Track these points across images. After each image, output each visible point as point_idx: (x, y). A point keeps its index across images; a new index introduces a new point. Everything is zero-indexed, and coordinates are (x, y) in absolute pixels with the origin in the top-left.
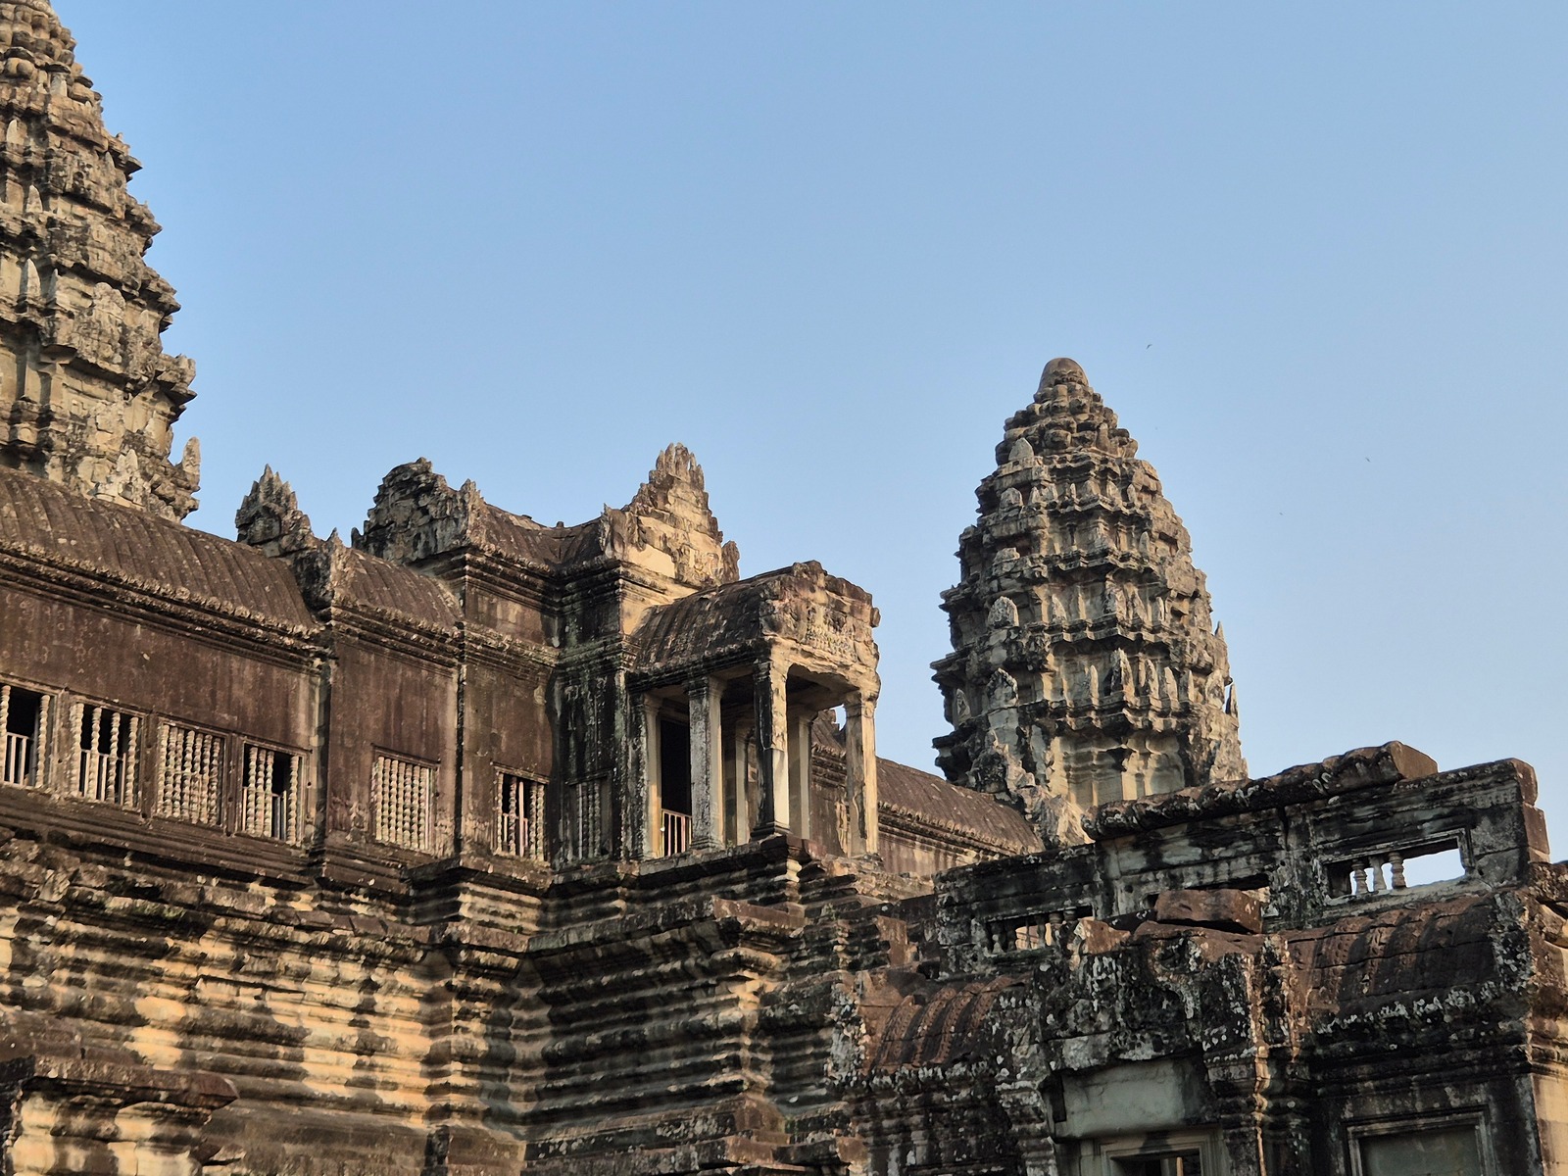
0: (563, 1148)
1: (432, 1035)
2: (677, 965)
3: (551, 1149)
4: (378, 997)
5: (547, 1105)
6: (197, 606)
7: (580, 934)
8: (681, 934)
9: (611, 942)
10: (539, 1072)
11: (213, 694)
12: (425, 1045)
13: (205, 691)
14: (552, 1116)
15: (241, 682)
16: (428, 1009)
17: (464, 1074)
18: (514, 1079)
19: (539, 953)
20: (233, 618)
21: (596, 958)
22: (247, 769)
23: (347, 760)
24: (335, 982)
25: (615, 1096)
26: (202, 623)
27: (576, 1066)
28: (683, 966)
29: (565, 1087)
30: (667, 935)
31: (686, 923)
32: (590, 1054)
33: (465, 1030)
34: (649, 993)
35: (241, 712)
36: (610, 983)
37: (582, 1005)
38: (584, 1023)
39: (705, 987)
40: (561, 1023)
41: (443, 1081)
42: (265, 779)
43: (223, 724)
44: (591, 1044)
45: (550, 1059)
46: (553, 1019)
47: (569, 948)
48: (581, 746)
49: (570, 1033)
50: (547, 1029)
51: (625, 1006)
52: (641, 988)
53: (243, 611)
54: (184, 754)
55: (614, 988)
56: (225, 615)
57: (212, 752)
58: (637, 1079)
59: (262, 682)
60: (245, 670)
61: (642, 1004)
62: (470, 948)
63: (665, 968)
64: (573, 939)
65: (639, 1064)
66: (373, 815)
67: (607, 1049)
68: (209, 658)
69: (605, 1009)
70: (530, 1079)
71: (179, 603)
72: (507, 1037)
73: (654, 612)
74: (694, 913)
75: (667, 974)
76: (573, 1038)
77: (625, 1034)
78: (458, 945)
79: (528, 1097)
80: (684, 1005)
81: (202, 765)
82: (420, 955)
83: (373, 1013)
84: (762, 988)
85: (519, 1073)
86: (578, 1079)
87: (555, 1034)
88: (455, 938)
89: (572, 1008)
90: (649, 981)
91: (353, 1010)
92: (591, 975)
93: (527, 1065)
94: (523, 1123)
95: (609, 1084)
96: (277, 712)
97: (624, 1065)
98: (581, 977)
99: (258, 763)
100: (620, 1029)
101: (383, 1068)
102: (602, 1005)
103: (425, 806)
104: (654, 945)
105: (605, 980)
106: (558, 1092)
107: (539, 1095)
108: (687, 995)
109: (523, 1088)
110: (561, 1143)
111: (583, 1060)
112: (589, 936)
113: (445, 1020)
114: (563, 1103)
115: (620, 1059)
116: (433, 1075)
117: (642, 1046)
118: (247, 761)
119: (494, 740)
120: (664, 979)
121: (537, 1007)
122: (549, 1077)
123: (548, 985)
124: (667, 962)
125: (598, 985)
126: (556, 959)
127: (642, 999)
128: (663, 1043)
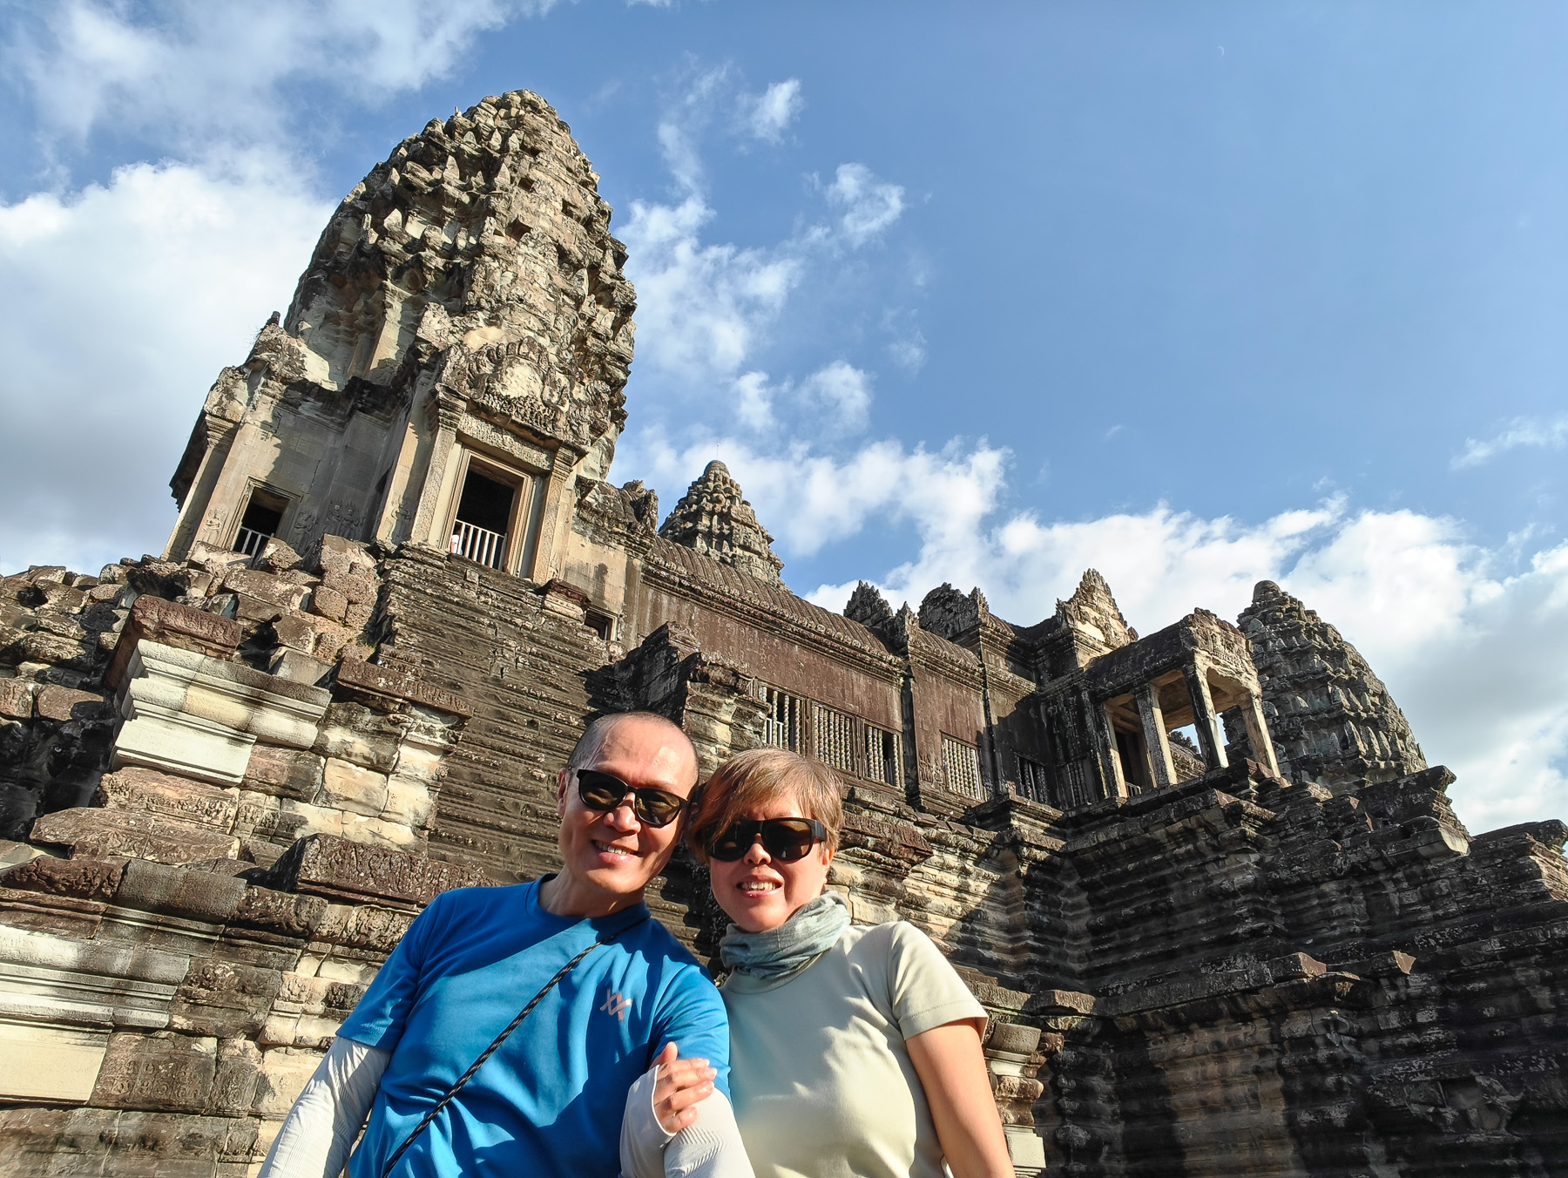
0: (1120, 991)
1: (1008, 912)
2: (1190, 847)
3: (1110, 993)
4: (970, 882)
5: (1097, 963)
6: (829, 637)
7: (1107, 835)
8: (1191, 823)
9: (1132, 837)
10: (1086, 941)
11: (843, 691)
12: (1002, 918)
13: (838, 689)
14: (1103, 971)
15: (859, 686)
16: (1003, 893)
17: (1036, 940)
18: (1069, 946)
19: (1075, 853)
20: (851, 647)
21: (1122, 851)
22: (867, 741)
23: (926, 738)
24: (944, 867)
25: (1155, 950)
26: (832, 647)
27: (1116, 933)
28: (1196, 847)
29: (1110, 948)
30: (1180, 825)
31: (1196, 812)
32: (1127, 923)
33: (1032, 908)
34: (1168, 871)
35: (860, 704)
36: (1135, 869)
37: (1113, 888)
38: (1117, 901)
39: (1216, 860)
40: (1097, 903)
41: (1023, 943)
42: (878, 747)
43: (850, 710)
44: (1126, 915)
45: (1094, 930)
46: (1091, 901)
47: (1099, 845)
48: (1064, 742)
49: (1106, 909)
50: (1087, 909)
51: (1148, 884)
52: (1161, 869)
53: (857, 643)
54: (829, 726)
55: (1138, 872)
56: (846, 644)
57: (845, 726)
58: (1169, 936)
59: (870, 688)
60: (861, 681)
61: (1163, 881)
62: (1030, 845)
63: (1182, 850)
64: (1102, 838)
65: (1169, 926)
66: (946, 774)
67: (1141, 917)
68: (838, 670)
69: (1132, 888)
70: (1079, 946)
71: (819, 634)
72: (1059, 915)
73: (1097, 659)
74: (1200, 804)
75: (1182, 855)
76: (1109, 913)
77: (1153, 905)
78: (1022, 843)
79: (1080, 960)
80: (1200, 877)
81: (840, 734)
82: (996, 851)
83: (968, 892)
84: (1262, 859)
85: (1071, 942)
86: (1118, 942)
87: (1093, 912)
88: (1019, 838)
89: (1106, 891)
90: (1166, 863)
91: (956, 889)
92: (1117, 865)
93: (1076, 937)
94: (1081, 979)
95: (1146, 941)
96: (881, 707)
97: (1155, 925)
98: (1109, 868)
99: (873, 737)
100: (1148, 901)
101: (981, 933)
102: (1131, 885)
103: (976, 772)
104: (1169, 835)
105: (1130, 866)
106: (1104, 953)
107: (1089, 957)
108: (1201, 869)
109: (1076, 953)
110: (1118, 987)
111: (1121, 928)
112: (1114, 834)
113: (1016, 901)
114: (1110, 960)
115: (1152, 923)
116: (1011, 941)
117: (1170, 911)
118: (867, 736)
119: (1011, 735)
120: (1178, 860)
121: (1078, 894)
122: (1094, 943)
123: (1083, 876)
124: (1180, 847)
125: (1126, 872)
126: (1089, 856)
127: (1163, 877)
128: (1186, 908)
